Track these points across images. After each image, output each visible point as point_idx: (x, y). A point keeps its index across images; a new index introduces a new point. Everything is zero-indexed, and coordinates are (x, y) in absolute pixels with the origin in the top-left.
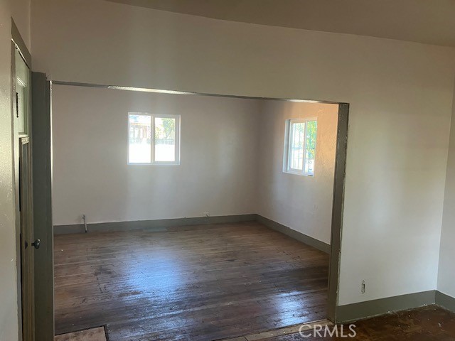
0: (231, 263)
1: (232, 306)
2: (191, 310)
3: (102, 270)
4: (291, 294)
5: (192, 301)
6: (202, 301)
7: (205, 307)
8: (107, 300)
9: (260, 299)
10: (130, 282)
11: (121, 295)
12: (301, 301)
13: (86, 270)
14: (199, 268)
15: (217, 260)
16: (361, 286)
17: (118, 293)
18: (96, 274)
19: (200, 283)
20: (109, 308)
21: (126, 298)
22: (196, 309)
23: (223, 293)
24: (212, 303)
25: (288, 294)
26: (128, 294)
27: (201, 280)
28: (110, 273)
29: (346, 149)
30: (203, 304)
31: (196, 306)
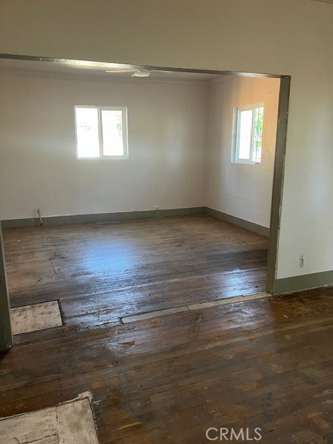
0: (179, 248)
1: (177, 283)
2: (139, 286)
3: (56, 256)
4: (234, 272)
5: (140, 279)
6: (150, 278)
7: (152, 284)
8: (61, 280)
9: (203, 276)
10: (83, 265)
11: (74, 275)
12: (242, 278)
13: (41, 256)
14: (149, 252)
15: (164, 245)
16: (299, 261)
17: (71, 274)
18: (50, 259)
19: (149, 265)
20: (62, 286)
21: (77, 278)
22: (144, 285)
23: (169, 272)
24: (159, 280)
25: (231, 272)
26: (80, 275)
27: (150, 262)
28: (64, 258)
29: (287, 124)
30: (150, 282)
31: (144, 283)
